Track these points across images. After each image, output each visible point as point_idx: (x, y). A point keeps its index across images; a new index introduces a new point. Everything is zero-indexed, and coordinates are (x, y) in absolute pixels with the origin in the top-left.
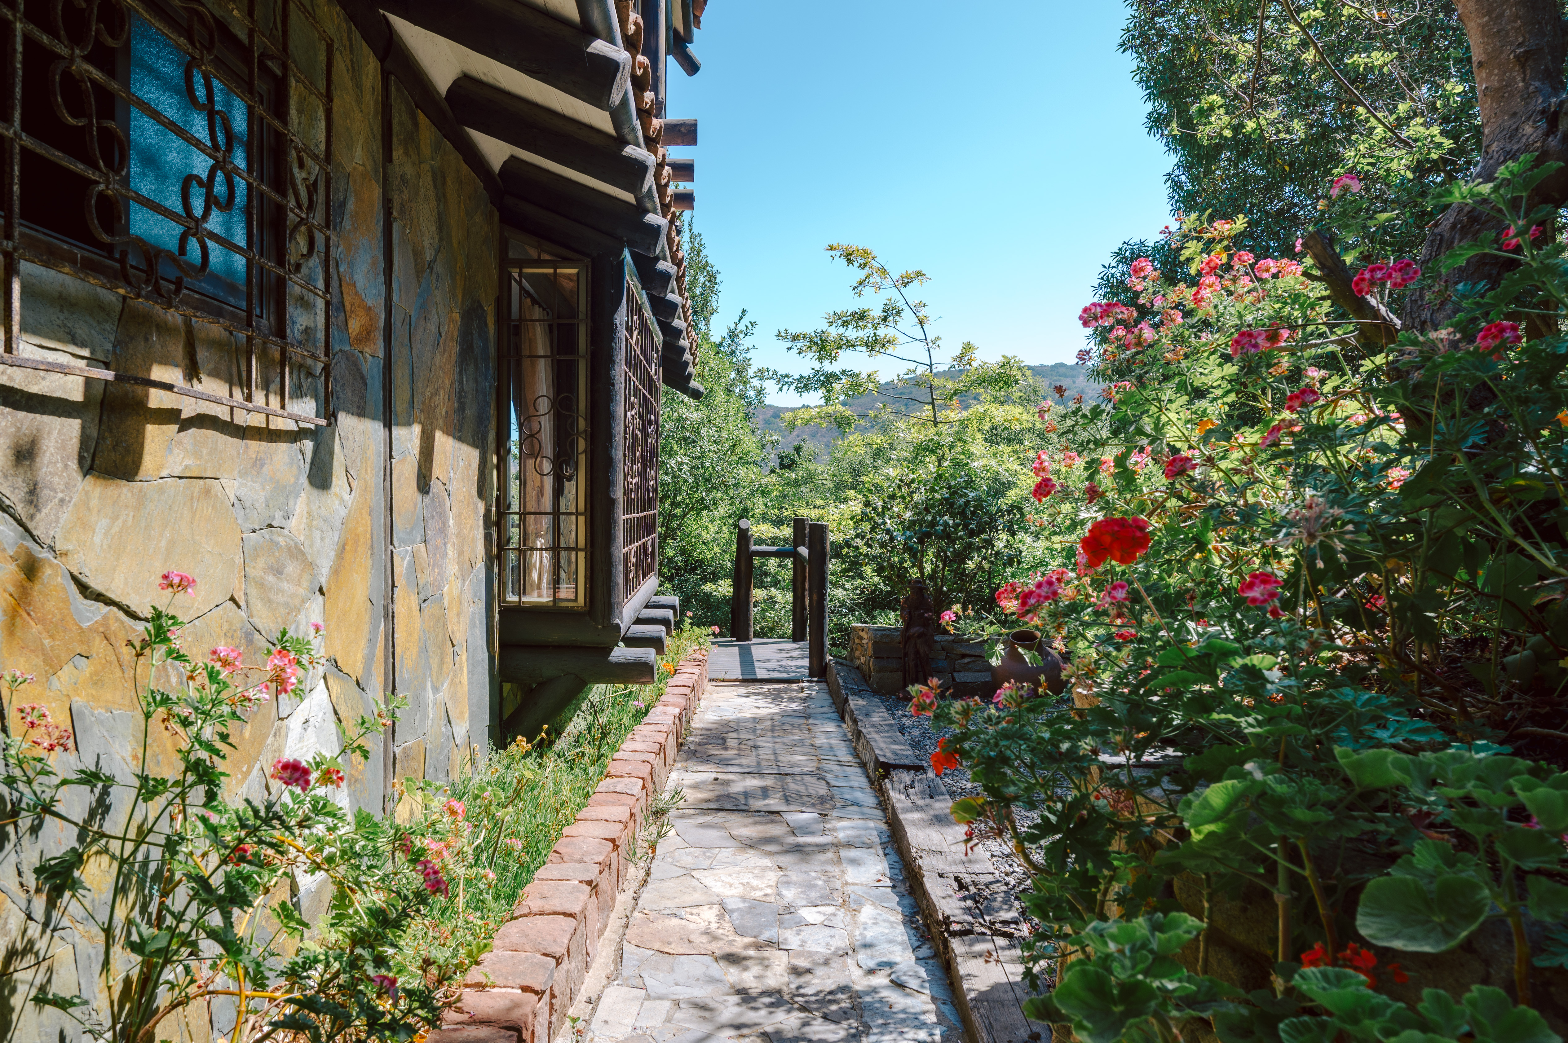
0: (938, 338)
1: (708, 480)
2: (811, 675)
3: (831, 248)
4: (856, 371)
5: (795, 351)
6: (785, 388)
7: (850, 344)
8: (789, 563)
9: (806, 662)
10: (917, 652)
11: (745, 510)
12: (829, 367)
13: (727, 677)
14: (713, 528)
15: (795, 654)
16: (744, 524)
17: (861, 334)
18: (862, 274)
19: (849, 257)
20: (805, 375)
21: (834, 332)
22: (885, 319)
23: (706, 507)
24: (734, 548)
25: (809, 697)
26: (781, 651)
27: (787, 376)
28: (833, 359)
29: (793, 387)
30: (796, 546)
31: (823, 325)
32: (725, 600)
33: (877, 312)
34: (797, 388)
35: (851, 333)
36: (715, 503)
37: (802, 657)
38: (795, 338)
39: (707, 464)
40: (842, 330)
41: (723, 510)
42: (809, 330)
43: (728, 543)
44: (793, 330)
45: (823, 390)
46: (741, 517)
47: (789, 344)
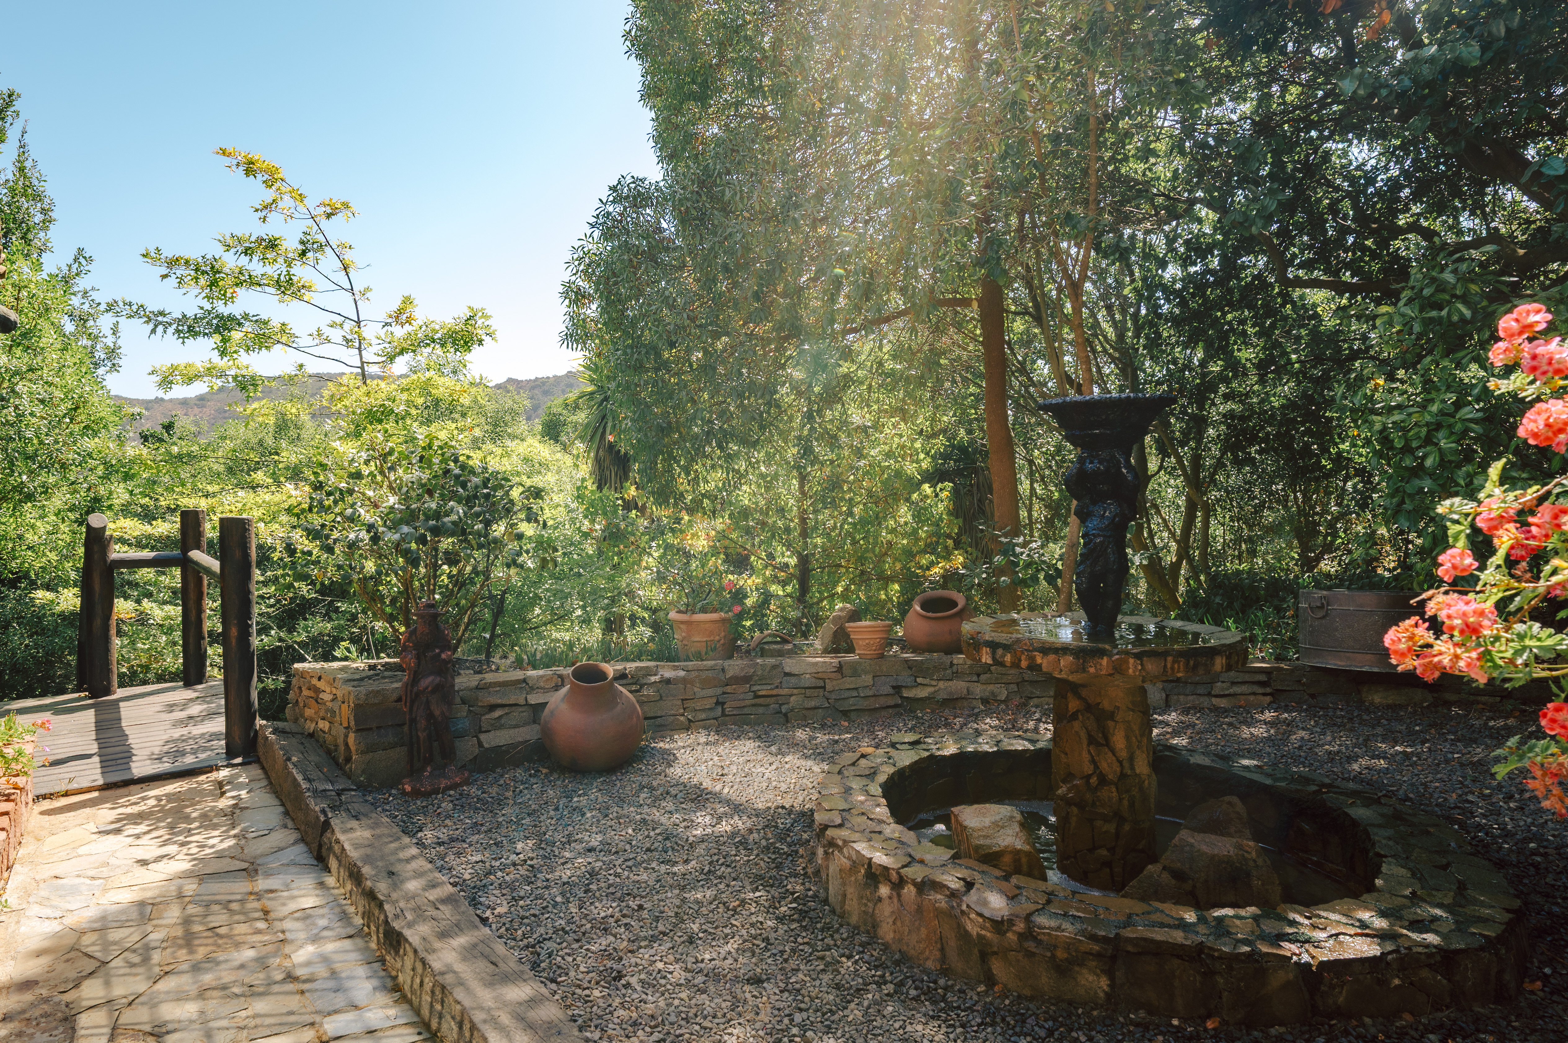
0: (368, 289)
1: (32, 458)
2: (230, 753)
3: (224, 152)
4: (264, 317)
5: (172, 281)
6: (160, 329)
7: (253, 282)
8: (177, 572)
9: (219, 725)
10: (430, 716)
11: (97, 500)
12: (223, 309)
13: (75, 786)
14: (42, 527)
15: (195, 709)
16: (95, 520)
17: (270, 270)
18: (269, 195)
19: (250, 168)
20: (190, 314)
21: (231, 261)
22: (304, 253)
23: (30, 497)
24: (81, 551)
25: (237, 808)
26: (171, 708)
27: (162, 313)
28: (228, 299)
29: (171, 330)
30: (185, 550)
31: (217, 250)
32: (67, 618)
33: (291, 244)
34: (178, 331)
35: (256, 267)
36: (46, 490)
37: (211, 715)
38: (173, 263)
39: (29, 434)
40: (244, 260)
41: (58, 501)
42: (194, 253)
43: (71, 545)
44: (168, 253)
45: (217, 338)
46: (90, 511)
47: (164, 271)
